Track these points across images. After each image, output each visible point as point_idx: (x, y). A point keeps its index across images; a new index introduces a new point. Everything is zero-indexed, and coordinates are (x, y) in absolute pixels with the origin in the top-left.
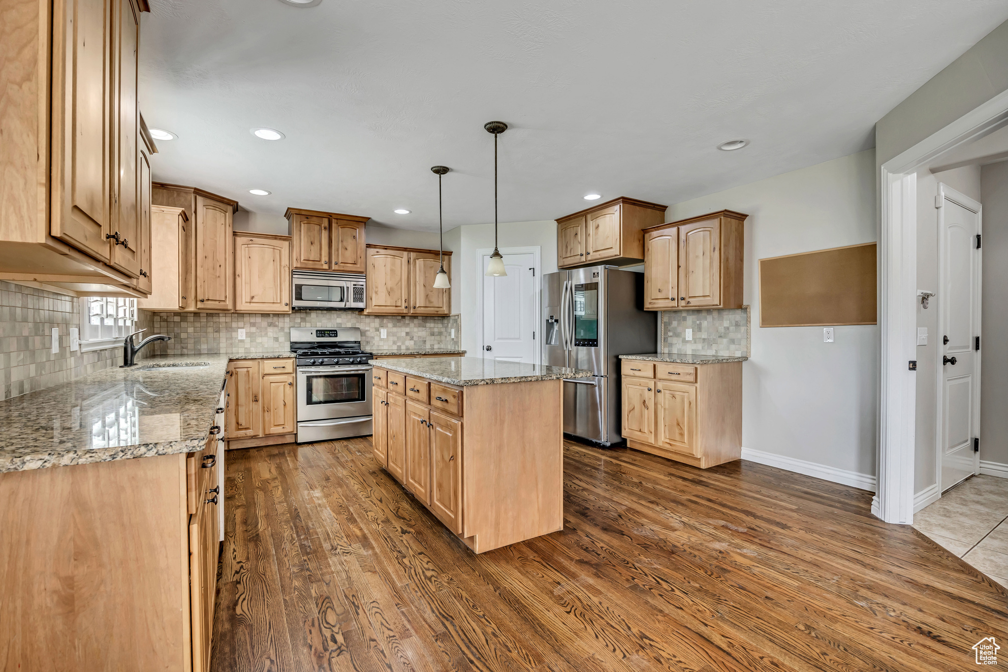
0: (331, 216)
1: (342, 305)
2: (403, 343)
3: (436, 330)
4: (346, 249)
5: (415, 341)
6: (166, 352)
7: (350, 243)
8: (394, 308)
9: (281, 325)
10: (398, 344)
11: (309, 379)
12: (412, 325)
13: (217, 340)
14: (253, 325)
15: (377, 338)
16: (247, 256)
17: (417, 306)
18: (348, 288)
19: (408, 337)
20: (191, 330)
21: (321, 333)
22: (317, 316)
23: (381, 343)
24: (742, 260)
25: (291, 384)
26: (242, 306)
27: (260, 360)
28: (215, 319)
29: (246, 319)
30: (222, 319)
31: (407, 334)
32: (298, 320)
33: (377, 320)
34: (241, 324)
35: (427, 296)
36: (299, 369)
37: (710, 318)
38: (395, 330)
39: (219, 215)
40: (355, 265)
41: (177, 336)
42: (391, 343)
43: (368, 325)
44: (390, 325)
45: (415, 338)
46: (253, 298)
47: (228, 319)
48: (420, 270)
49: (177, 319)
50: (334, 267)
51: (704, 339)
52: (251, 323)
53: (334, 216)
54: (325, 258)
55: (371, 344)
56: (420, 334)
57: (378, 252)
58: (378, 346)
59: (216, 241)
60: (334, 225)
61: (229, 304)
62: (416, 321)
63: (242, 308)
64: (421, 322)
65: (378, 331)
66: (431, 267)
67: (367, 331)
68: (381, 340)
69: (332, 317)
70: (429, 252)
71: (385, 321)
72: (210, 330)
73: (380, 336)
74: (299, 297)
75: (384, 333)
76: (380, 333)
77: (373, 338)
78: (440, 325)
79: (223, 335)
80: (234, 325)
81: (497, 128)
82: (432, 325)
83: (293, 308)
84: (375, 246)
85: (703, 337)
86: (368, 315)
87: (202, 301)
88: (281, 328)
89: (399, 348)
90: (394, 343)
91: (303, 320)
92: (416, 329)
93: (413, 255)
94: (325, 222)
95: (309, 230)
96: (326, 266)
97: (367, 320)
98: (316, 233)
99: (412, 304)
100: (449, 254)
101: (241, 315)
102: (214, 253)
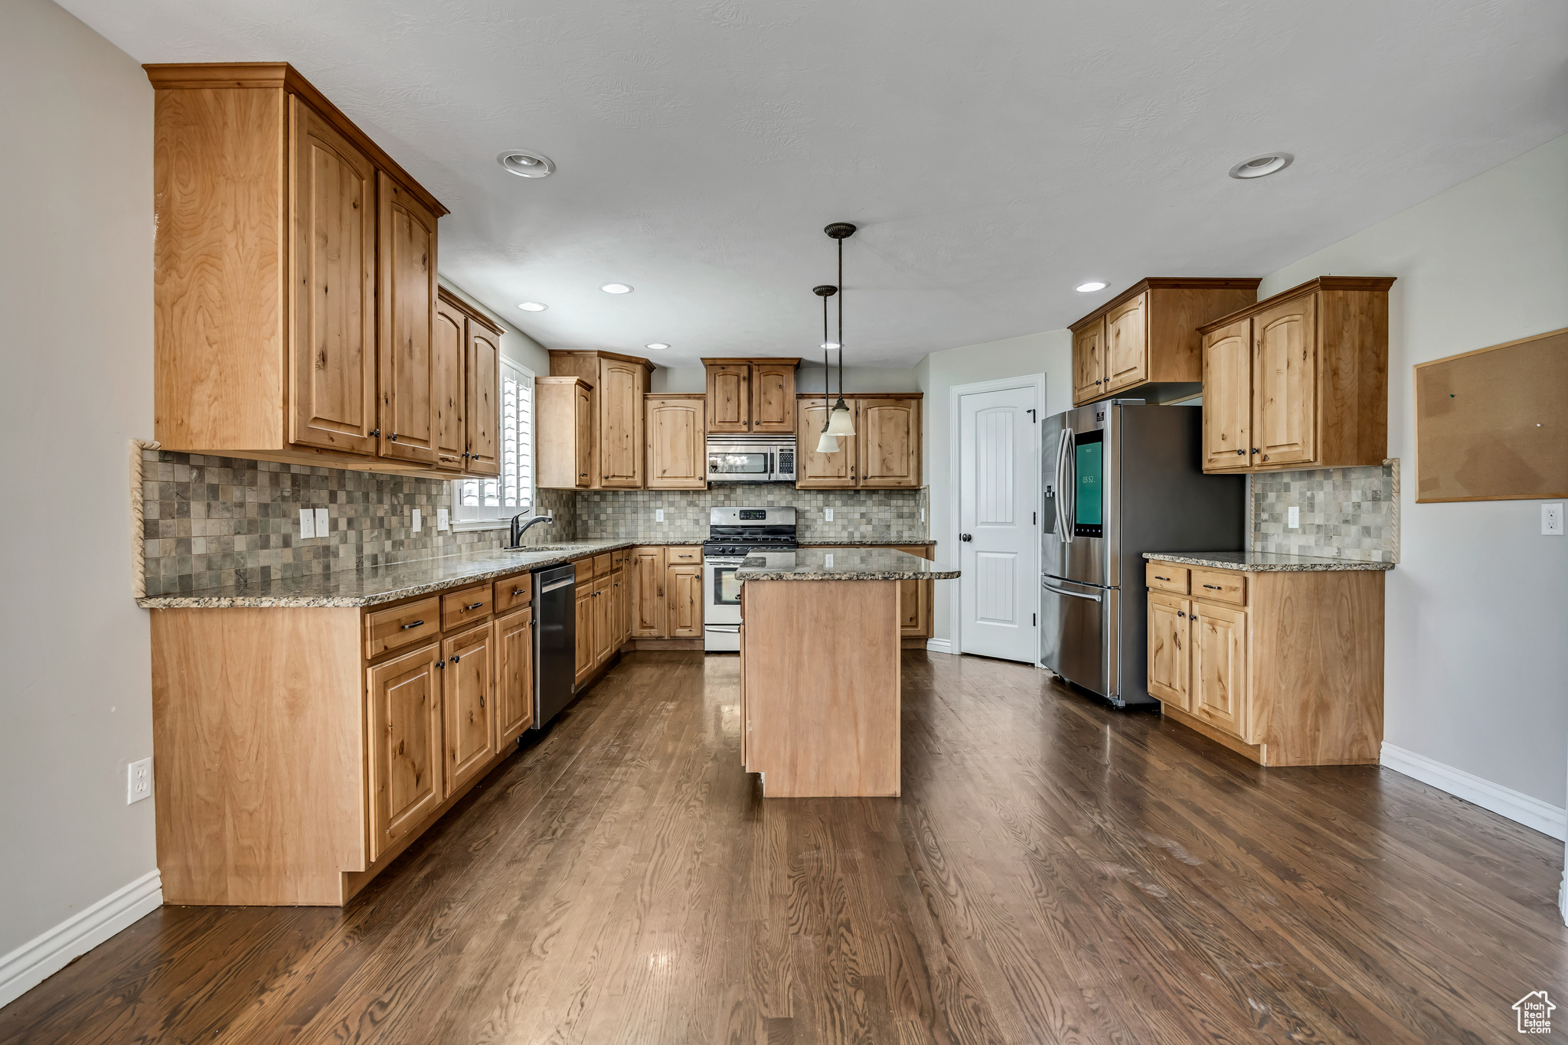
0: (751, 362)
1: (764, 477)
2: (857, 529)
3: (906, 510)
4: (770, 403)
5: (874, 526)
6: (587, 535)
7: (775, 395)
8: (836, 479)
9: (702, 504)
10: (849, 530)
11: (718, 572)
12: (869, 503)
13: (634, 522)
14: (671, 504)
15: (820, 522)
16: (658, 422)
17: (869, 476)
18: (772, 455)
19: (864, 520)
20: (610, 510)
21: (746, 514)
22: (743, 493)
23: (826, 528)
24: (1382, 369)
25: (697, 577)
26: (654, 482)
27: (665, 547)
28: (634, 498)
29: (665, 497)
30: (640, 498)
31: (863, 515)
32: (721, 498)
33: (820, 497)
34: (659, 504)
35: (884, 460)
36: (707, 560)
37: (1328, 485)
38: (845, 509)
39: (627, 379)
40: (782, 424)
41: (597, 518)
42: (839, 528)
43: (809, 504)
44: (838, 503)
45: (874, 522)
46: (664, 472)
47: (646, 498)
48: (873, 424)
49: (597, 498)
50: (756, 428)
51: (1319, 526)
52: (669, 502)
53: (755, 362)
54: (744, 417)
55: (812, 530)
56: (882, 515)
57: (813, 403)
58: (822, 532)
59: (623, 408)
60: (755, 374)
61: (638, 480)
62: (875, 497)
63: (654, 485)
64: (882, 498)
65: (822, 511)
66: (890, 419)
67: (806, 511)
68: (826, 523)
69: (762, 493)
70: (887, 396)
71: (831, 497)
72: (628, 510)
73: (824, 518)
74: (714, 470)
75: (829, 515)
76: (824, 514)
77: (815, 520)
78: (912, 503)
79: (641, 516)
80: (652, 504)
81: (841, 231)
82: (900, 503)
83: (709, 483)
84: (810, 396)
85: (1317, 522)
86: (807, 490)
87: (607, 478)
88: (702, 507)
89: (851, 534)
90: (844, 528)
92: (875, 509)
93: (862, 403)
94: (744, 372)
95: (725, 382)
96: (745, 428)
97: (807, 497)
98: (734, 386)
99: (862, 472)
100: (918, 397)
101: (659, 492)
102: (621, 422)
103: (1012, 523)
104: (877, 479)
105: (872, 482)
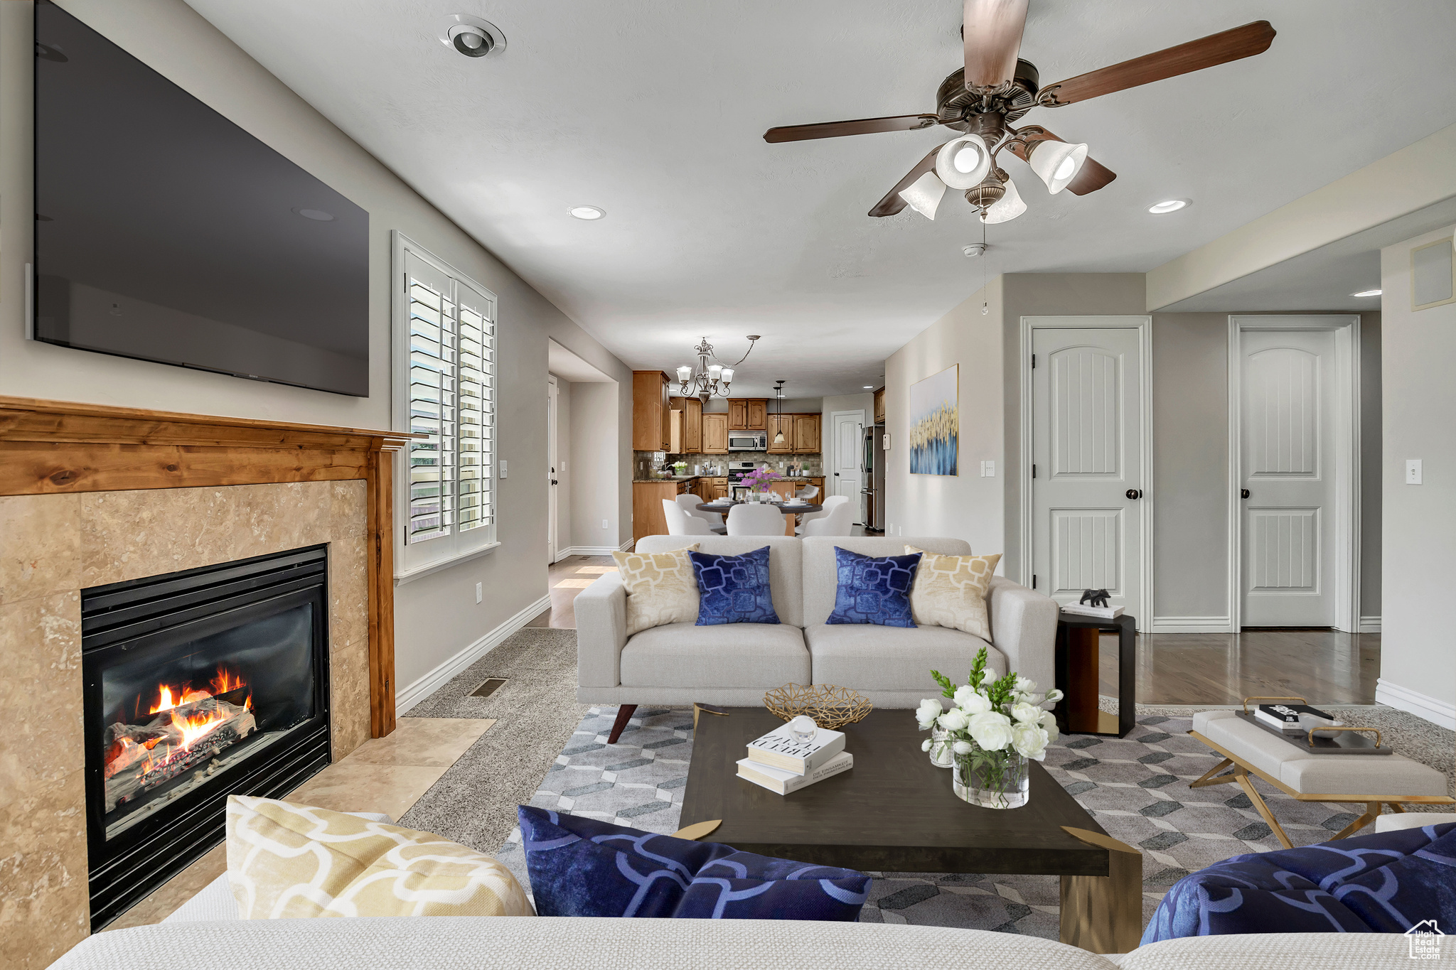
0: (748, 400)
1: (753, 449)
3: (815, 463)
4: (756, 417)
7: (758, 414)
8: (784, 450)
9: (725, 460)
11: (734, 488)
12: (798, 459)
16: (708, 425)
17: (799, 448)
18: (756, 439)
21: (744, 465)
22: (741, 455)
23: (780, 471)
25: (725, 490)
26: (706, 451)
27: (712, 478)
28: (695, 457)
29: (709, 457)
30: (698, 457)
32: (734, 457)
33: (778, 457)
34: (706, 460)
35: (805, 441)
36: (729, 483)
38: (788, 463)
39: (695, 407)
40: (761, 426)
43: (772, 460)
44: (785, 460)
46: (710, 445)
47: (701, 457)
48: (800, 426)
50: (749, 428)
52: (712, 459)
53: (750, 400)
54: (744, 423)
57: (774, 416)
59: (695, 419)
60: (750, 405)
61: (700, 450)
62: (802, 457)
64: (805, 457)
65: (778, 463)
66: (808, 423)
67: (771, 463)
69: (752, 455)
70: (806, 414)
71: (782, 457)
72: (693, 463)
74: (732, 445)
75: (781, 465)
77: (775, 467)
78: (818, 460)
80: (703, 460)
82: (813, 460)
83: (729, 451)
84: (773, 414)
86: (771, 454)
87: (688, 449)
91: (736, 457)
92: (801, 462)
93: (795, 416)
94: (745, 403)
95: (737, 408)
96: (745, 428)
97: (772, 457)
98: (740, 410)
99: (795, 447)
100: (820, 414)
101: (707, 455)
102: (693, 425)
103: (854, 468)
104: (802, 449)
105: (799, 451)
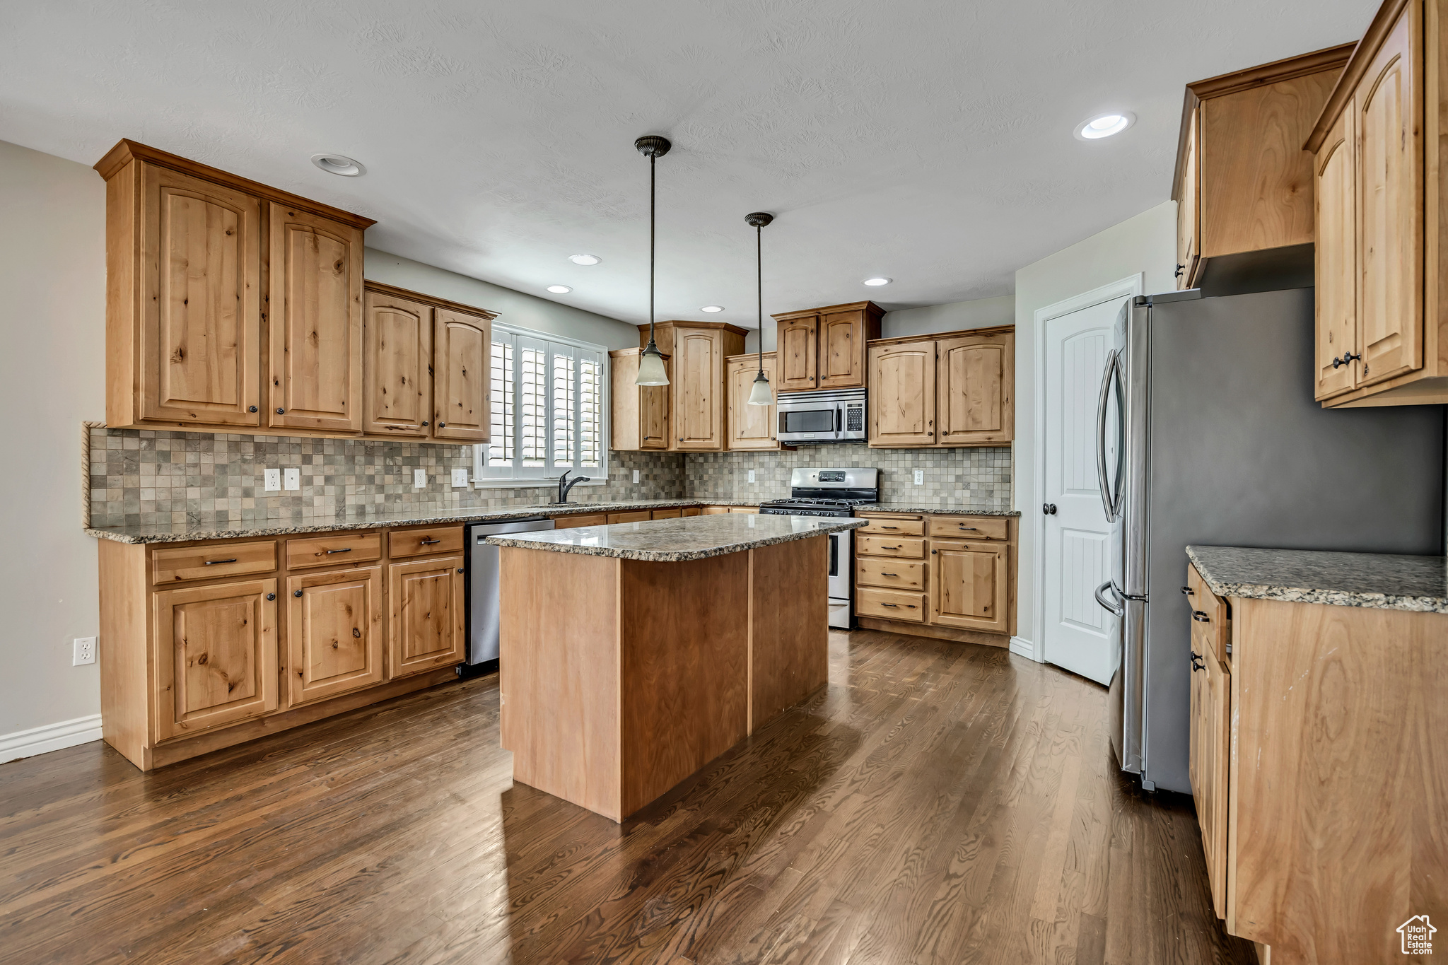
0: (819, 313)
1: (833, 435)
2: (951, 494)
4: (837, 355)
5: (972, 491)
7: (842, 346)
8: (913, 436)
9: (788, 465)
10: (942, 495)
12: (967, 463)
13: (730, 482)
14: (762, 465)
15: (908, 485)
16: (738, 384)
17: (952, 431)
18: (839, 412)
19: (961, 484)
20: (711, 471)
21: (826, 476)
22: (828, 453)
23: (915, 493)
26: (737, 444)
27: (730, 508)
28: (730, 459)
29: (756, 458)
31: (958, 478)
32: (807, 459)
33: (909, 456)
34: (751, 465)
35: (969, 411)
38: (937, 471)
39: (705, 345)
40: (849, 377)
41: (701, 478)
42: (930, 493)
43: (896, 465)
44: (929, 464)
45: (972, 486)
46: (743, 433)
47: (741, 459)
48: (956, 368)
49: (701, 460)
50: (822, 384)
52: (760, 463)
53: (824, 312)
54: (811, 373)
55: (900, 494)
56: (982, 479)
57: (886, 351)
58: (911, 497)
59: (699, 373)
60: (823, 325)
61: (716, 442)
62: (974, 457)
63: (734, 447)
65: (911, 473)
66: (979, 360)
67: (892, 473)
68: (915, 487)
69: (847, 453)
70: (975, 332)
71: (922, 457)
72: (726, 471)
73: (913, 481)
75: (919, 477)
76: (913, 476)
77: (903, 483)
80: (746, 465)
83: (781, 444)
86: (880, 449)
87: (682, 440)
88: (789, 468)
89: (944, 501)
90: (936, 492)
91: (812, 458)
92: (974, 471)
93: (943, 344)
94: (812, 325)
95: (794, 338)
96: (812, 384)
97: (894, 457)
98: (801, 341)
99: (943, 427)
100: (1009, 329)
101: (751, 453)
102: (697, 387)
104: (961, 435)
105: (952, 438)
